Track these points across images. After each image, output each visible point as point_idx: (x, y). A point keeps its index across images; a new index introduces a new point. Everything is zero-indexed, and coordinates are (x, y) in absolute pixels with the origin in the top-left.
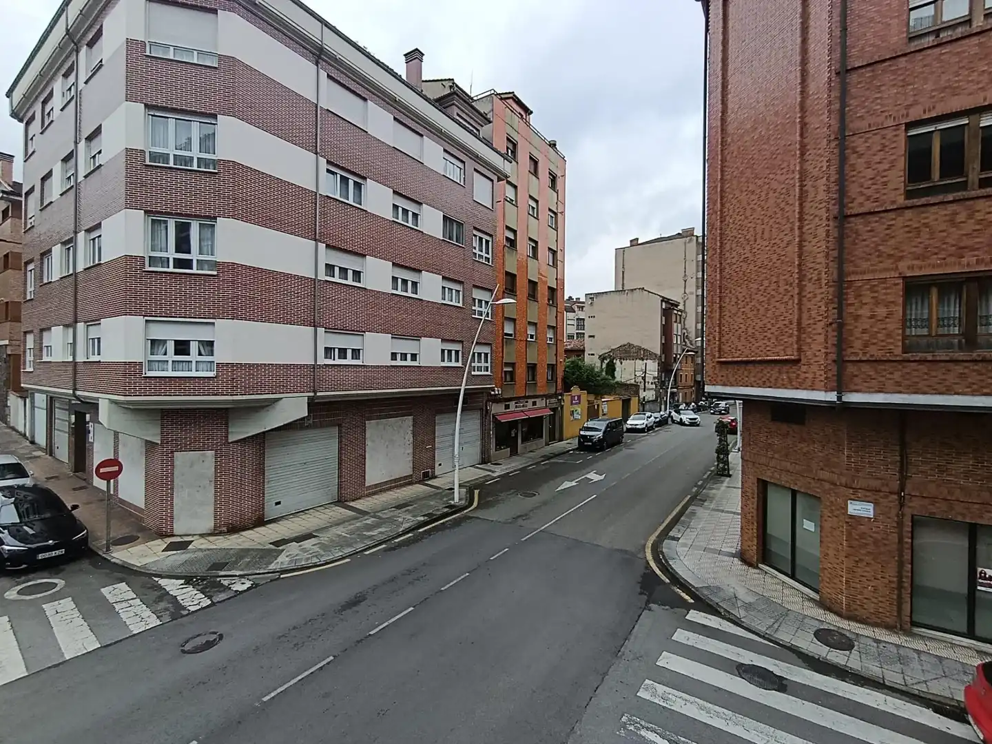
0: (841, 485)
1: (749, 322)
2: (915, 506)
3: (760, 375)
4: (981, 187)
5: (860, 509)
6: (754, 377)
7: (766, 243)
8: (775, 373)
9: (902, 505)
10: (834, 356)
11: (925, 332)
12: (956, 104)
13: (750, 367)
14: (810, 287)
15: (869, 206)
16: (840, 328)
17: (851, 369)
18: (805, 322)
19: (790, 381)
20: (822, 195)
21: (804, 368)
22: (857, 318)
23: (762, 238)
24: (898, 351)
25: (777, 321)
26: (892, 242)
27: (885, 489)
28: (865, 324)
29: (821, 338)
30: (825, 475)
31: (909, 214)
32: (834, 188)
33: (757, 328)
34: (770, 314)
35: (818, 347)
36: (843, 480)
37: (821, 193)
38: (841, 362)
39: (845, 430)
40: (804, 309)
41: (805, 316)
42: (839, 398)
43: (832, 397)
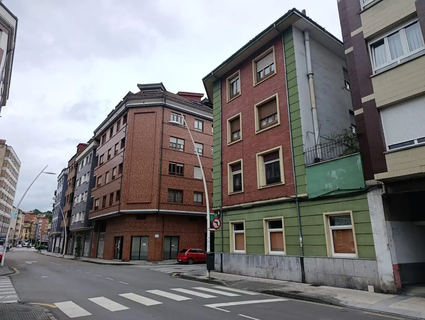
0: (154, 231)
1: (137, 193)
2: (165, 234)
3: (140, 206)
4: (177, 175)
5: (157, 236)
6: (138, 207)
7: (144, 175)
8: (144, 206)
9: (163, 234)
10: (158, 202)
11: (169, 199)
12: (175, 161)
13: (137, 205)
14: (154, 187)
15: (164, 174)
16: (159, 196)
17: (160, 205)
18: (152, 194)
19: (148, 207)
20: (157, 169)
21: (151, 204)
22: (161, 194)
23: (142, 174)
24: (167, 201)
25: (145, 194)
26: (167, 181)
27: (161, 231)
28: (163, 196)
29: (156, 198)
30: (151, 230)
31: (169, 177)
32: (160, 169)
33: (140, 195)
34: (143, 192)
35: (155, 200)
36: (155, 230)
37: (157, 168)
38: (159, 203)
39: (155, 219)
40: (153, 192)
41: (152, 193)
42: (159, 210)
43: (157, 210)
